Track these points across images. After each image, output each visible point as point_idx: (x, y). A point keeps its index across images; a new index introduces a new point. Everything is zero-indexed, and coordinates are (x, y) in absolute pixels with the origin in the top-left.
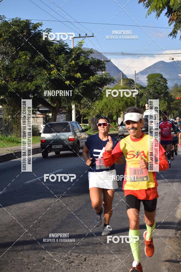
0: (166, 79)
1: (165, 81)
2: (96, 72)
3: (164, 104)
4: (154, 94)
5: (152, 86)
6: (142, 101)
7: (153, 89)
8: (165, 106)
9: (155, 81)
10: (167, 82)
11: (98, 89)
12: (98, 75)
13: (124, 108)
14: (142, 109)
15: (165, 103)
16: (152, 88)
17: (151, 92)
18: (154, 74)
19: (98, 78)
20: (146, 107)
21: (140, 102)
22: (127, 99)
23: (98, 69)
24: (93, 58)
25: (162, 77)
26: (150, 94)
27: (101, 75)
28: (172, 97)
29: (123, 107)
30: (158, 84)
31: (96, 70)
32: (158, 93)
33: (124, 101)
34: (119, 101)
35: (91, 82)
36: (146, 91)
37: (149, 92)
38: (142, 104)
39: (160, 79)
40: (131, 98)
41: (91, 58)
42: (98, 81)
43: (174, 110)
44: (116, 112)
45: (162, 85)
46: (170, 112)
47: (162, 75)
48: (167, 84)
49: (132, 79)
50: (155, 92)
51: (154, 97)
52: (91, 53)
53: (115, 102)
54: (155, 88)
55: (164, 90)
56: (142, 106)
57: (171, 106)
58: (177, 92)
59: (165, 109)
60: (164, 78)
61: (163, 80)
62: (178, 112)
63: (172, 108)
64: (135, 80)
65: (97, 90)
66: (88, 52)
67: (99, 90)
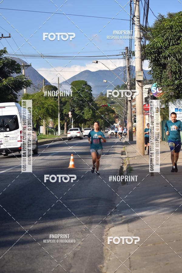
0: (90, 86)
1: (90, 88)
2: (10, 74)
3: (88, 112)
4: (78, 102)
5: (76, 93)
6: (65, 109)
7: (77, 97)
8: (90, 114)
9: (79, 88)
10: (91, 89)
11: (12, 93)
12: (12, 78)
13: (45, 116)
14: (66, 117)
15: (90, 111)
16: (76, 95)
17: (75, 99)
18: (79, 81)
19: (12, 81)
20: (69, 115)
21: (63, 110)
22: (48, 106)
23: (12, 70)
24: (6, 58)
25: (86, 84)
26: (74, 101)
27: (15, 78)
28: (98, 105)
29: (43, 115)
30: (83, 91)
31: (10, 71)
32: (82, 100)
33: (45, 108)
34: (40, 108)
35: (4, 86)
36: (70, 99)
37: (73, 99)
38: (66, 113)
39: (84, 87)
40: (52, 105)
41: (4, 59)
42: (11, 84)
43: (99, 119)
44: (36, 120)
45: (87, 92)
46: (94, 120)
47: (87, 82)
48: (92, 91)
49: (55, 86)
50: (80, 100)
51: (78, 104)
52: (4, 53)
53: (35, 109)
54: (79, 95)
55: (88, 97)
56: (65, 114)
57: (96, 114)
58: (102, 100)
59: (89, 118)
60: (89, 85)
61: (87, 87)
62: (103, 121)
63: (97, 116)
64: (58, 87)
65: (10, 94)
66: (1, 52)
67: (14, 94)
